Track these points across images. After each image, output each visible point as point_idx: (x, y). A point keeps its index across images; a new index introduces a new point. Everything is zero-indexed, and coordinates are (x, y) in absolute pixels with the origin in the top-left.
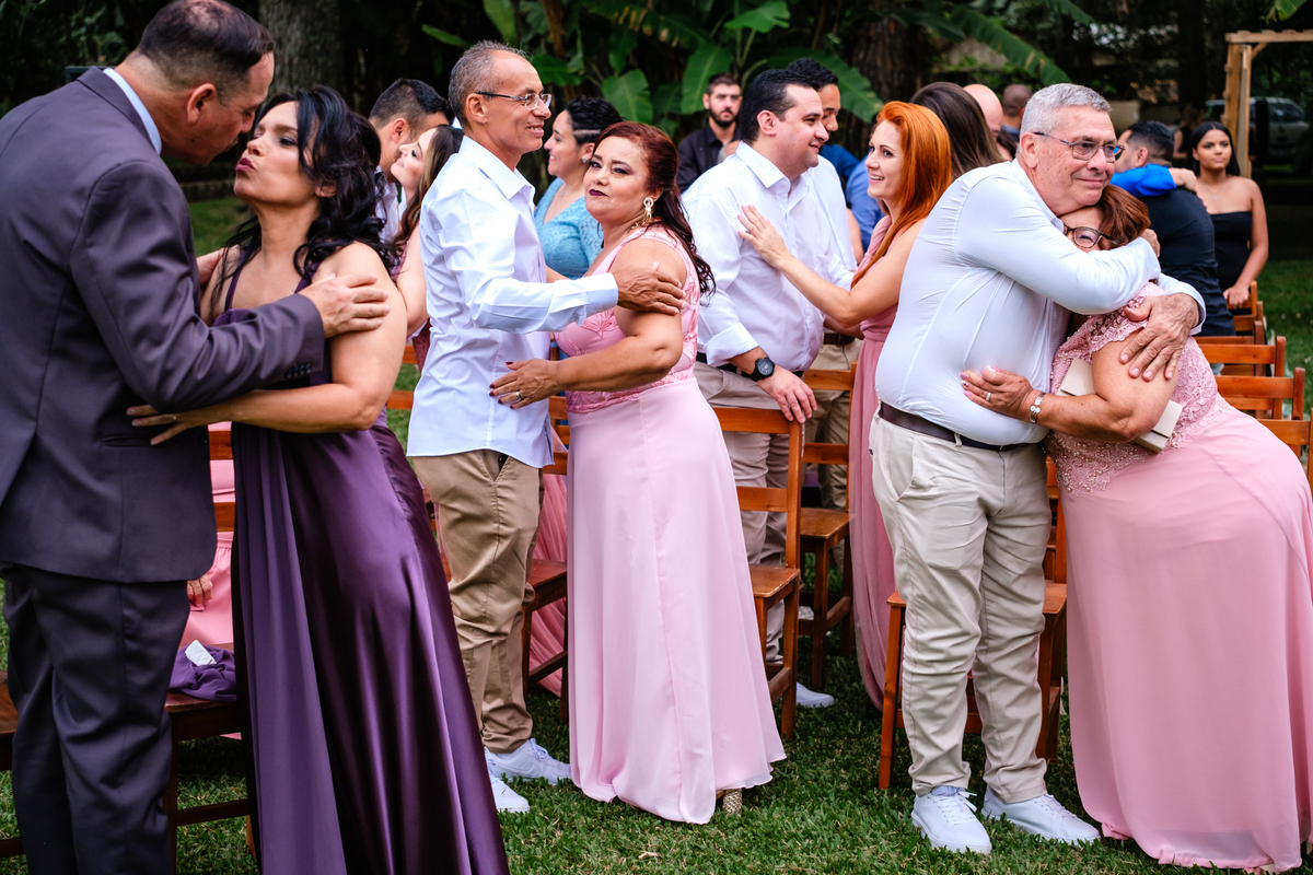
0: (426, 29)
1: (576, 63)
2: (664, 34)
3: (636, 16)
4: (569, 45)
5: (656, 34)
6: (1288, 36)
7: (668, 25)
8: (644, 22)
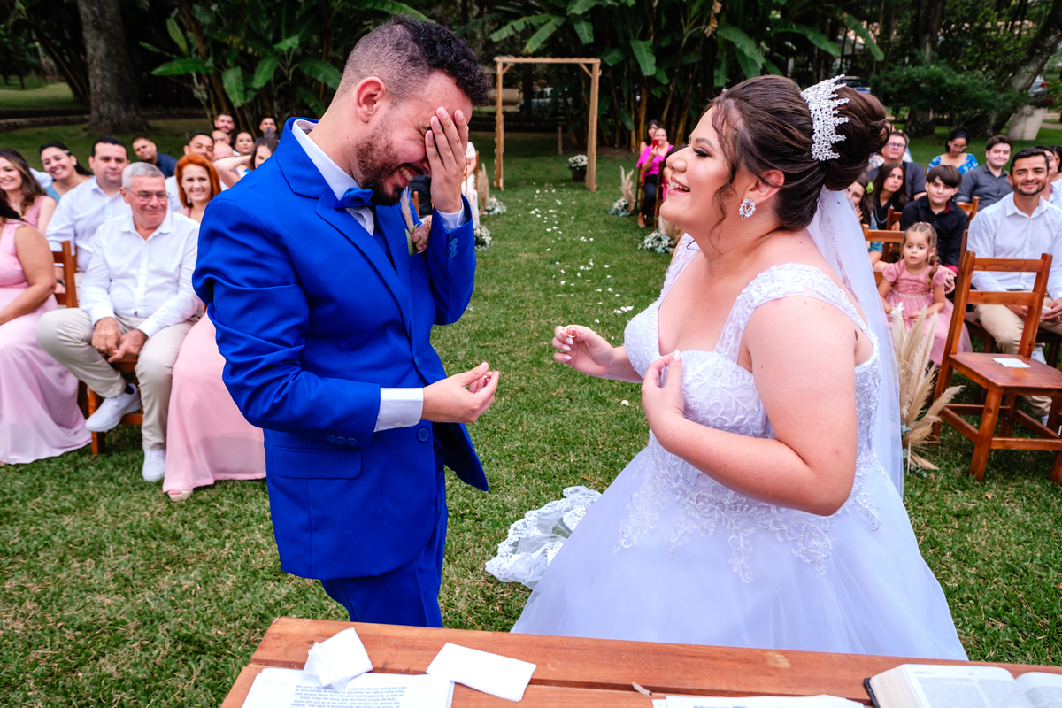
0: (142, 44)
1: (210, 62)
2: (250, 50)
3: (236, 41)
4: (208, 54)
5: (246, 49)
6: (530, 60)
7: (252, 46)
8: (240, 43)
